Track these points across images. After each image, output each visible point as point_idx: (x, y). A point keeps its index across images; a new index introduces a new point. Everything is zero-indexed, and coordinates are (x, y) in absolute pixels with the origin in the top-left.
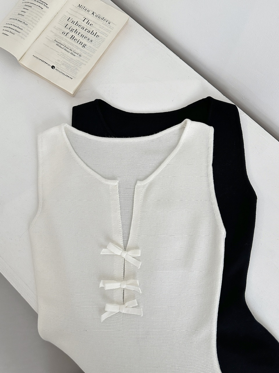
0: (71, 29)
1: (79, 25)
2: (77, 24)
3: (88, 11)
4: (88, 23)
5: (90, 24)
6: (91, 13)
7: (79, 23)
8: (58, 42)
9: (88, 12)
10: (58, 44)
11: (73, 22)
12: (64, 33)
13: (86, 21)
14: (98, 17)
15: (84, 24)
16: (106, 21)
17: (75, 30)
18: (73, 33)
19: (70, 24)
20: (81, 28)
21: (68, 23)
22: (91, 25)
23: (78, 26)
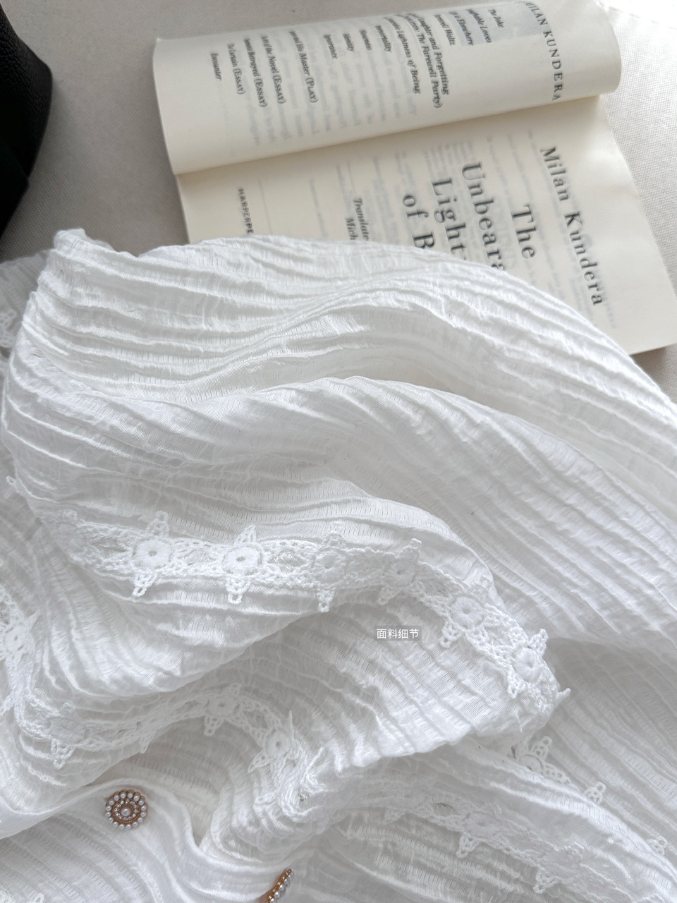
0: (445, 207)
1: (486, 215)
2: (482, 208)
3: (564, 195)
4: (524, 235)
5: (526, 244)
6: (567, 207)
7: (493, 211)
8: (361, 216)
9: (557, 197)
10: (357, 222)
11: (476, 189)
12: (411, 201)
13: (524, 223)
14: (578, 243)
15: (506, 229)
16: (593, 282)
17: (457, 223)
18: (439, 230)
19: (460, 188)
20: (484, 232)
21: (457, 175)
22: (527, 252)
23: (481, 217)
